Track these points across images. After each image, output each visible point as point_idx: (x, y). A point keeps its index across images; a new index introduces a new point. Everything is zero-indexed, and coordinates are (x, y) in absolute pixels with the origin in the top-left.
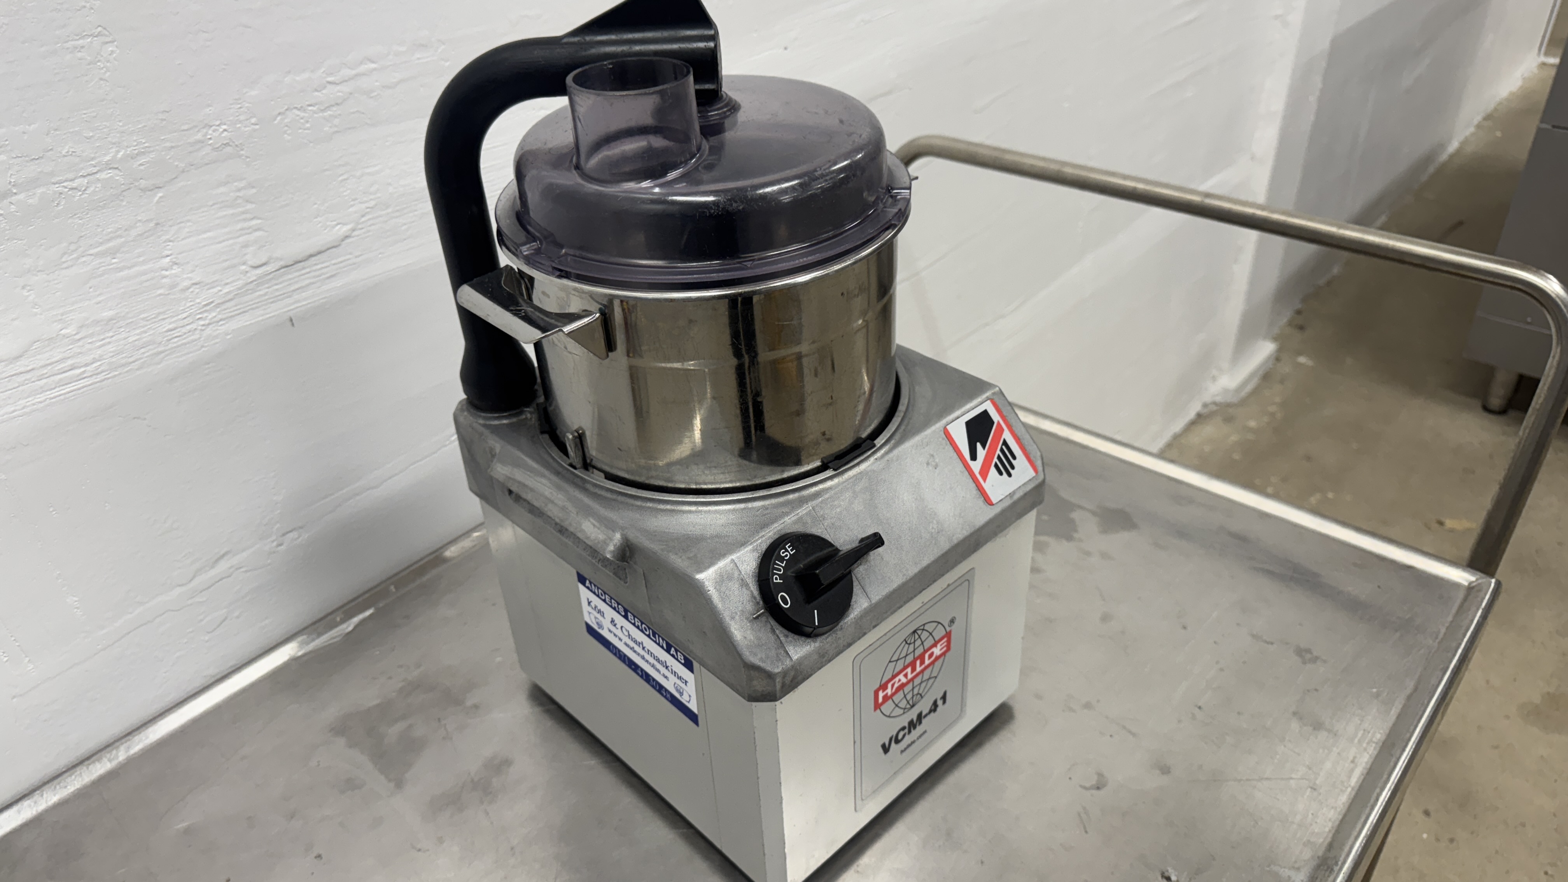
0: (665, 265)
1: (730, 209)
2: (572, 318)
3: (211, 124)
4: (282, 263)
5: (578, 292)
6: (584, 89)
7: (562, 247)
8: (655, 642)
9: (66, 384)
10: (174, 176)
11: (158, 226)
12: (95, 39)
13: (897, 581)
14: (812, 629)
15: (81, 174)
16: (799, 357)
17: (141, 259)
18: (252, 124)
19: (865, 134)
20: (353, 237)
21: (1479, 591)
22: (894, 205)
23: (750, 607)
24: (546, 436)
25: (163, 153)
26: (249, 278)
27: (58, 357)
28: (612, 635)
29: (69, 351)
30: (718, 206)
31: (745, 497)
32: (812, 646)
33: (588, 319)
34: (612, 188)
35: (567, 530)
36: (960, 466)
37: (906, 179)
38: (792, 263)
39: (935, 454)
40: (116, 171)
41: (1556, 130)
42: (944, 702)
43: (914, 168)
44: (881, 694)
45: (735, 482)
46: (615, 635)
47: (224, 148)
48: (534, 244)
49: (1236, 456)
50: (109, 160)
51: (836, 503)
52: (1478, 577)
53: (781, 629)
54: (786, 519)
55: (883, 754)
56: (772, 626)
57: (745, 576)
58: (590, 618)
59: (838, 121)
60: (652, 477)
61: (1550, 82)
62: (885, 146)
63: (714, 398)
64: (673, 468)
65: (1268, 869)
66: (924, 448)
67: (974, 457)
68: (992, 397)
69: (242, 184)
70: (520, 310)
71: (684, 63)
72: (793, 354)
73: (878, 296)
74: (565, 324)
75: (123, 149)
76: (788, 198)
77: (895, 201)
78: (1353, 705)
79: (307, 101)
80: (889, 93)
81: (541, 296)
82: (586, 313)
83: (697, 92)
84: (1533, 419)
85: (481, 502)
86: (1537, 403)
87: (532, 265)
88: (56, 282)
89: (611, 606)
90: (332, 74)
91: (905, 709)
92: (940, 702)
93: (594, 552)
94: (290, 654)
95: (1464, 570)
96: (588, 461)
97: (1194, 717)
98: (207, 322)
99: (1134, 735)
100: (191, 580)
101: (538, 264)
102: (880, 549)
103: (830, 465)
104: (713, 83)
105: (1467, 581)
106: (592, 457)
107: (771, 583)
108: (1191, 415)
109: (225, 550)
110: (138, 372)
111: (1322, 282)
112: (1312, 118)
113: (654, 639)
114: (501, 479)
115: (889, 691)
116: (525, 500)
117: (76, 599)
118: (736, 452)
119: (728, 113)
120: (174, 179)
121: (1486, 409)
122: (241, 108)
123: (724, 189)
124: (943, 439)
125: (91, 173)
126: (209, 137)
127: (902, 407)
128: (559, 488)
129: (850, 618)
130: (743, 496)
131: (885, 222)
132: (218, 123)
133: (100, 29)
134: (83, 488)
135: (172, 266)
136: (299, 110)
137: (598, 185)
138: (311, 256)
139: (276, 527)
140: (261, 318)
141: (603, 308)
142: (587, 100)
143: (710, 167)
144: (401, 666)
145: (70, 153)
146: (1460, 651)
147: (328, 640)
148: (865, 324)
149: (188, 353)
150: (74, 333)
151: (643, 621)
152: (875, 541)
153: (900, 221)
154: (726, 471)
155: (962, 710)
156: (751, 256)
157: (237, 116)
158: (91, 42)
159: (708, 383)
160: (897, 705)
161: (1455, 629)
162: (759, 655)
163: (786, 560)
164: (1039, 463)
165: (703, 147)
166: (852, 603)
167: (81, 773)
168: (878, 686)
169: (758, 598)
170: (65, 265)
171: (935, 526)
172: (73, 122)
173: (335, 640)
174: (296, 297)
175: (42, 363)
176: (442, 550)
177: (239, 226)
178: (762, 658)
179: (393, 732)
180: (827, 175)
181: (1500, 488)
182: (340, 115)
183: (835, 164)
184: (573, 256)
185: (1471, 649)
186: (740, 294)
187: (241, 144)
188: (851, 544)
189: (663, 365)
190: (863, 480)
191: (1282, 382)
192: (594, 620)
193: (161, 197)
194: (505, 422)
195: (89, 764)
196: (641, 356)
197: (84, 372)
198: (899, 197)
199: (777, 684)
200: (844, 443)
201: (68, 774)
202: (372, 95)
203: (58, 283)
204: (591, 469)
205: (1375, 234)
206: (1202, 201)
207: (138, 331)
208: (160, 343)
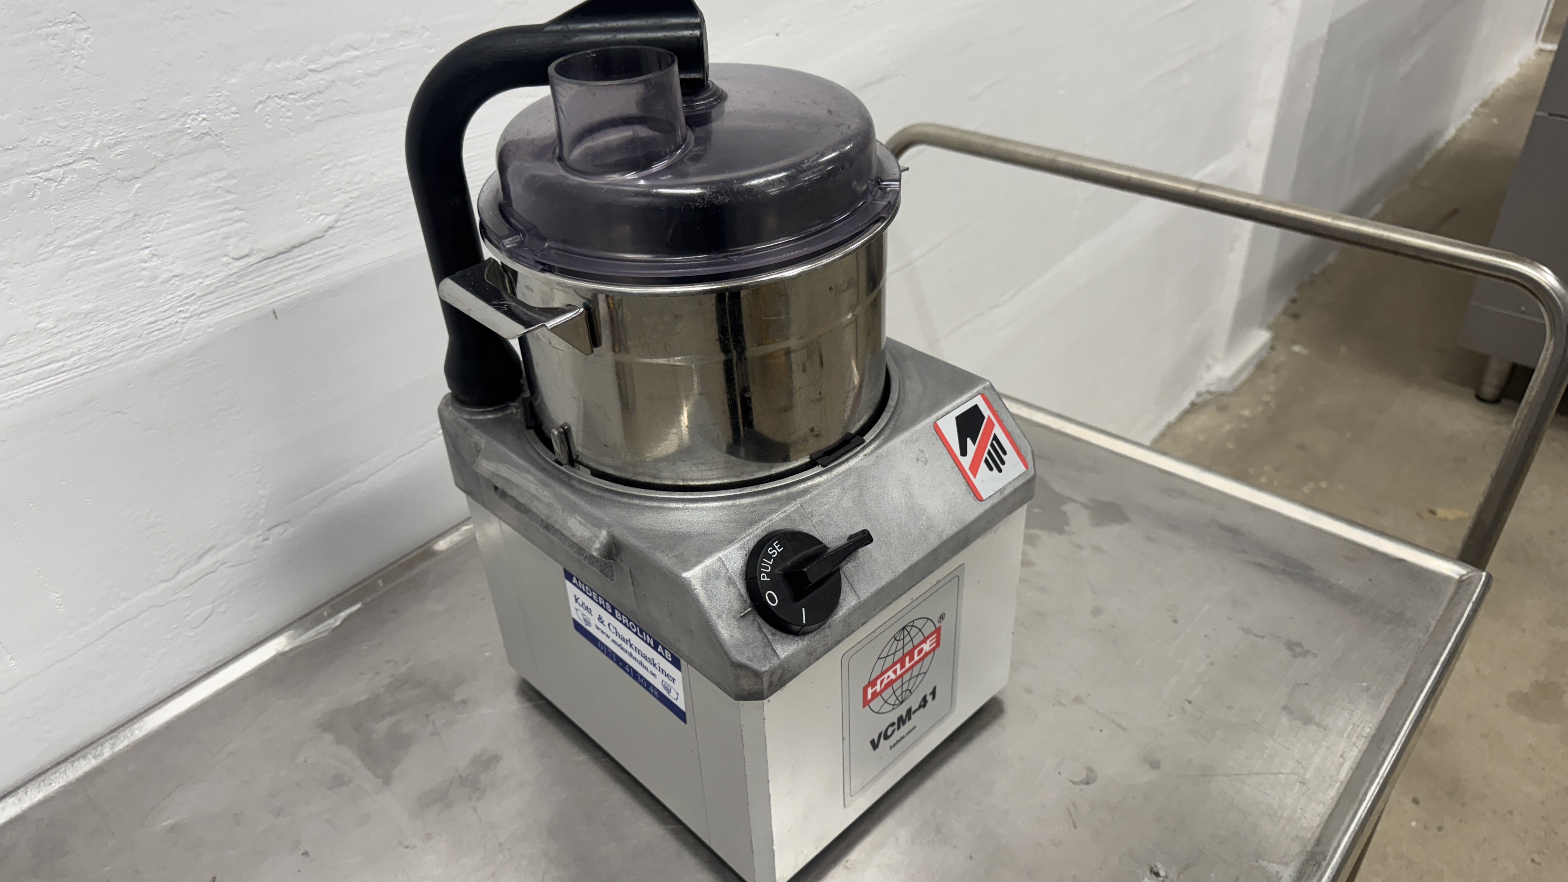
0: (653, 259)
1: (716, 202)
2: (556, 312)
3: (189, 113)
4: (264, 255)
5: (562, 286)
6: (565, 79)
7: (544, 240)
8: (643, 639)
9: (45, 378)
10: (152, 167)
11: (137, 217)
12: (69, 25)
13: (886, 578)
14: (799, 628)
15: (57, 164)
16: (788, 352)
17: (120, 251)
18: (233, 113)
19: (854, 124)
20: (337, 228)
21: (1469, 584)
22: (883, 197)
23: (737, 605)
24: (532, 432)
25: (140, 143)
26: (231, 269)
27: (37, 351)
28: (600, 631)
29: (47, 345)
30: (703, 199)
31: (732, 494)
32: (800, 644)
33: (572, 314)
34: (595, 180)
35: (553, 527)
36: (950, 462)
37: (896, 170)
38: (779, 257)
39: (925, 450)
40: (92, 161)
41: (1552, 117)
42: (934, 698)
43: (906, 159)
44: (870, 691)
45: (723, 478)
46: (602, 632)
47: (203, 137)
48: (517, 237)
49: (1230, 446)
50: (85, 150)
51: (824, 500)
52: (1469, 570)
53: (768, 627)
54: (774, 516)
55: (872, 750)
56: (759, 624)
57: (732, 573)
58: (577, 614)
59: (826, 111)
60: (638, 474)
61: (1548, 69)
62: (874, 136)
63: (701, 394)
64: (660, 464)
65: (1257, 864)
66: (914, 443)
67: (964, 453)
68: (983, 392)
69: (223, 174)
70: (503, 305)
71: (668, 52)
72: (781, 350)
73: (867, 291)
74: (549, 319)
75: (100, 138)
76: (775, 191)
77: (885, 193)
78: (1343, 699)
79: (288, 89)
80: (881, 80)
81: (526, 291)
82: (570, 308)
83: (682, 81)
84: (1526, 411)
85: (467, 497)
86: (1529, 396)
87: (514, 259)
88: (33, 274)
89: (598, 603)
90: (314, 61)
91: (894, 705)
92: (929, 698)
93: (580, 549)
94: (276, 650)
95: (1456, 564)
96: (574, 457)
97: (1184, 711)
98: (188, 315)
99: (1124, 729)
100: (174, 577)
101: (521, 258)
102: (869, 546)
103: (818, 461)
104: (698, 72)
105: (1458, 574)
106: (578, 453)
107: (758, 580)
108: (1185, 404)
109: (210, 545)
110: (118, 366)
111: (1316, 271)
112: (1309, 104)
113: (642, 637)
114: (486, 475)
115: (878, 688)
116: (511, 497)
117: (57, 595)
118: (724, 447)
119: (715, 103)
120: (152, 169)
121: (1480, 398)
122: (220, 96)
123: (710, 181)
124: (933, 434)
125: (66, 163)
126: (188, 126)
127: (892, 403)
128: (544, 484)
129: (838, 616)
130: (730, 493)
131: (874, 214)
132: (197, 111)
133: (73, 15)
134: (64, 483)
135: (151, 258)
136: (280, 98)
137: (580, 177)
138: (294, 247)
139: (261, 523)
140: (243, 311)
141: (588, 303)
142: (570, 90)
143: (696, 158)
144: (387, 662)
145: (45, 143)
146: (1450, 645)
147: (314, 636)
148: (854, 318)
149: (169, 347)
150: (52, 326)
151: (631, 618)
152: (864, 538)
153: (889, 214)
154: (714, 468)
155: (951, 706)
156: (736, 251)
157: (217, 105)
158: (65, 29)
159: (695, 379)
160: (886, 702)
161: (1445, 623)
162: (746, 654)
163: (773, 558)
164: (1029, 458)
165: (688, 139)
166: (840, 601)
167: (65, 771)
168: (867, 682)
169: (745, 596)
170: (41, 257)
171: (924, 523)
172: (47, 111)
173: (323, 635)
174: (279, 289)
175: (20, 357)
176: (432, 542)
177: (219, 218)
178: (748, 657)
179: (382, 727)
180: (815, 167)
181: (1492, 481)
182: (322, 103)
183: (823, 156)
184: (556, 249)
185: (1461, 642)
186: (726, 289)
187: (220, 133)
188: (840, 541)
189: (648, 361)
190: (852, 477)
191: (1276, 370)
192: (581, 617)
193: (139, 188)
194: (490, 416)
195: (74, 762)
196: (628, 352)
197: (63, 366)
198: (889, 189)
199: (764, 683)
200: (833, 439)
201: (53, 771)
202: (355, 83)
203: (34, 276)
204: (577, 465)
205: (1370, 226)
206: (1197, 192)
207: (117, 325)
208: (140, 336)
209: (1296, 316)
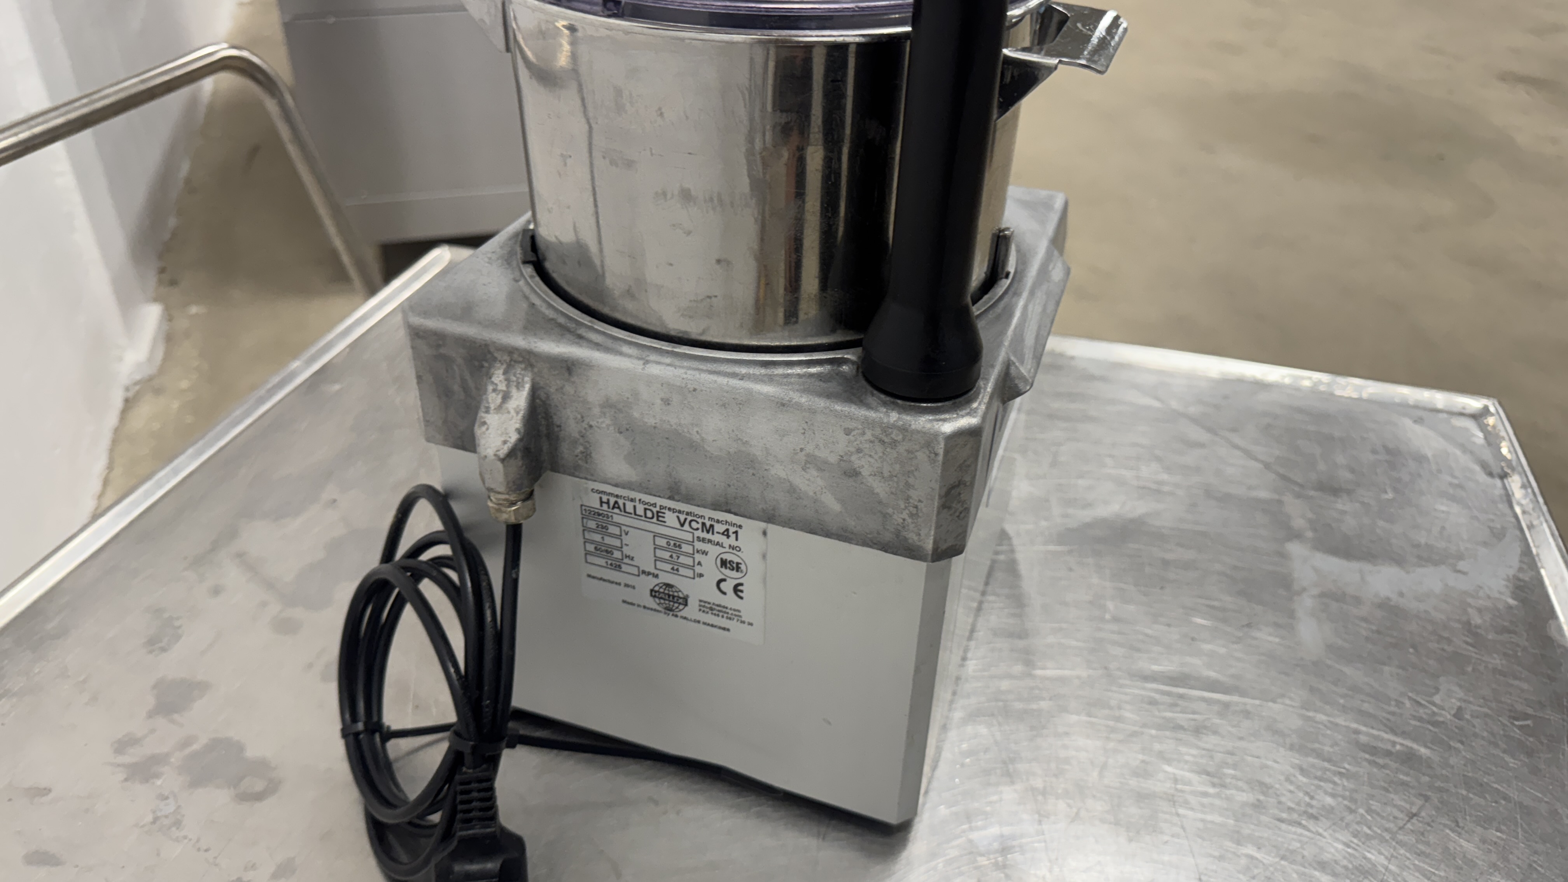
49: (189, 419)
111: (167, 236)
191: (187, 337)
209: (173, 283)
